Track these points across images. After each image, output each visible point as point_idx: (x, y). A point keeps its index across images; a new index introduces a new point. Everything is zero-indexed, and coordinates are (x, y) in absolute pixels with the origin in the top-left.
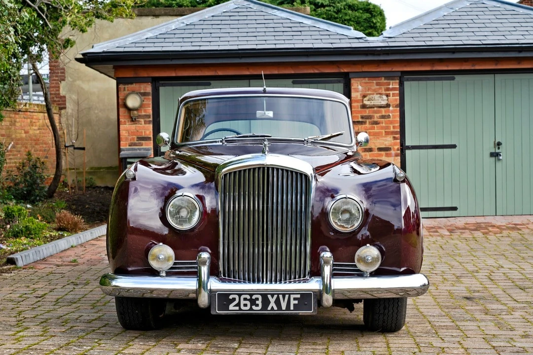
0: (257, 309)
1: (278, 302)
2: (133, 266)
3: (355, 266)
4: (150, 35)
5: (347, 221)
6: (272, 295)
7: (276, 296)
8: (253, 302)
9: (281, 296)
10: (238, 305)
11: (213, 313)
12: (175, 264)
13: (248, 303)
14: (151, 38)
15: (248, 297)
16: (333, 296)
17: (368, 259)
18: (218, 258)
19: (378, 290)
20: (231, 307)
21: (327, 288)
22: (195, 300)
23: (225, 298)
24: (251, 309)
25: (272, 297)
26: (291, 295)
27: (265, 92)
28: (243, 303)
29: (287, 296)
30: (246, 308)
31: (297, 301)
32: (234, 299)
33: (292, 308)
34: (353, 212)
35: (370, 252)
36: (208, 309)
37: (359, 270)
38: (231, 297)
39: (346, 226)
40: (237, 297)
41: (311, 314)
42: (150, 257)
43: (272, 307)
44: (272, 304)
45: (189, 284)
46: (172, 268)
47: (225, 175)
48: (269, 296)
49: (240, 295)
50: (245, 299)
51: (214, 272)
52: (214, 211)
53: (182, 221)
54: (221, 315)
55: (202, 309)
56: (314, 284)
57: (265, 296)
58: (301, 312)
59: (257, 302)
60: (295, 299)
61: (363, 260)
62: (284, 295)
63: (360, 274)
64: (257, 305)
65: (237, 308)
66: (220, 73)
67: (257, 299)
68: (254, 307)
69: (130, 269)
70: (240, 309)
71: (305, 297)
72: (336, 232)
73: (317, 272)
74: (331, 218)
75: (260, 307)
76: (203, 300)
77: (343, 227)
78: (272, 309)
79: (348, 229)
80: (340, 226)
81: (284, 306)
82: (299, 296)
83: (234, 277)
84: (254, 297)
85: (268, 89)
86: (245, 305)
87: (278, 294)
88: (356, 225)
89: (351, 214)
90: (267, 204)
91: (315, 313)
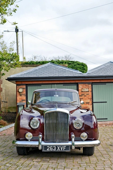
0: (55, 150)
1: (60, 148)
2: (21, 138)
3: (81, 138)
4: (25, 73)
5: (78, 126)
6: (59, 146)
7: (59, 147)
8: (53, 148)
9: (61, 147)
10: (49, 149)
11: (43, 151)
12: (32, 138)
13: (52, 148)
14: (26, 74)
15: (52, 147)
16: (75, 146)
18: (44, 136)
19: (87, 145)
21: (73, 144)
22: (38, 148)
23: (46, 147)
24: (53, 150)
27: (56, 90)
28: (51, 148)
30: (51, 150)
32: (48, 147)
33: (64, 150)
34: (80, 123)
35: (85, 134)
36: (42, 150)
37: (81, 139)
38: (47, 147)
40: (49, 147)
42: (26, 136)
44: (59, 149)
45: (36, 143)
46: (32, 139)
47: (46, 114)
48: (58, 147)
49: (50, 146)
50: (51, 147)
51: (43, 140)
52: (43, 123)
53: (34, 126)
54: (45, 152)
55: (40, 150)
56: (70, 143)
57: (56, 146)
58: (66, 151)
59: (54, 148)
60: (65, 147)
61: (83, 136)
62: (62, 146)
63: (82, 140)
65: (49, 150)
66: (44, 83)
67: (55, 147)
68: (54, 150)
69: (20, 139)
70: (50, 150)
71: (67, 147)
72: (75, 129)
73: (70, 140)
74: (74, 125)
76: (40, 148)
77: (77, 127)
78: (59, 150)
79: (79, 128)
80: (76, 127)
81: (62, 149)
82: (66, 146)
83: (48, 141)
84: (54, 147)
85: (57, 89)
86: (51, 149)
87: (60, 146)
88: (81, 127)
89: (79, 124)
90: (57, 121)
91: (70, 151)
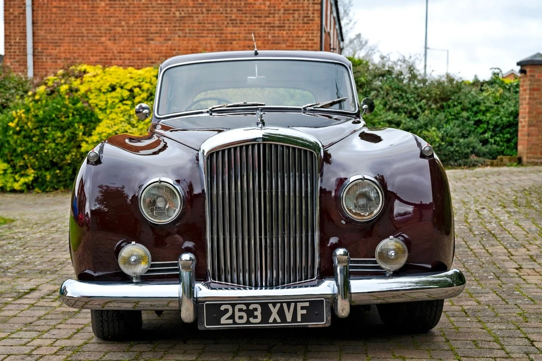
0: (256, 321)
1: (281, 313)
3: (375, 262)
5: (364, 208)
6: (274, 304)
7: (278, 305)
8: (251, 313)
9: (285, 305)
10: (232, 317)
11: (200, 328)
12: (152, 265)
13: (244, 315)
15: (244, 307)
16: (350, 301)
17: (391, 255)
20: (223, 320)
23: (214, 308)
24: (248, 322)
25: (274, 307)
26: (298, 304)
27: (255, 55)
28: (237, 314)
29: (293, 305)
30: (242, 321)
31: (306, 311)
32: (227, 311)
33: (299, 319)
34: (372, 195)
35: (394, 246)
37: (379, 267)
38: (222, 308)
39: (362, 214)
40: (230, 307)
41: (324, 326)
42: (120, 259)
43: (275, 318)
44: (275, 315)
45: (172, 290)
46: (149, 271)
47: (212, 154)
48: (271, 306)
49: (233, 305)
50: (240, 310)
54: (211, 330)
56: (326, 288)
57: (265, 305)
58: (311, 324)
59: (256, 313)
60: (302, 308)
61: (384, 256)
62: (289, 304)
63: (382, 273)
64: (256, 317)
65: (231, 321)
67: (256, 309)
68: (251, 320)
70: (235, 323)
71: (315, 305)
72: (349, 221)
73: (327, 272)
74: (345, 204)
75: (259, 320)
76: (187, 314)
77: (359, 215)
78: (275, 320)
79: (366, 218)
80: (356, 214)
81: (289, 317)
82: (307, 304)
83: (226, 281)
84: (251, 307)
85: (260, 52)
86: (241, 317)
87: (281, 303)
88: (375, 212)
89: (369, 199)
90: (265, 188)
91: (328, 325)
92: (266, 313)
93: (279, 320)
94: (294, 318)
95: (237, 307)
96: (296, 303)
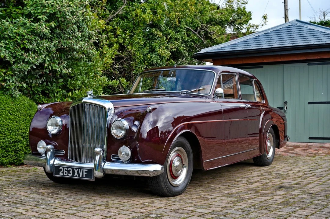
1: (78, 173)
3: (118, 156)
6: (76, 169)
7: (77, 169)
9: (79, 170)
10: (63, 172)
13: (66, 172)
15: (67, 169)
16: (104, 172)
20: (60, 174)
21: (98, 166)
23: (58, 169)
24: (68, 175)
26: (84, 170)
28: (65, 171)
29: (82, 170)
30: (66, 174)
31: (86, 173)
32: (61, 170)
33: (84, 177)
38: (60, 168)
39: (118, 136)
40: (62, 168)
41: (92, 180)
44: (76, 174)
48: (75, 169)
49: (63, 168)
50: (65, 170)
54: (56, 177)
57: (73, 169)
58: (88, 179)
59: (70, 172)
62: (81, 169)
64: (70, 174)
65: (62, 174)
67: (70, 170)
70: (64, 175)
71: (90, 172)
76: (47, 169)
82: (87, 170)
84: (69, 169)
87: (78, 169)
91: (94, 180)
92: (74, 172)
93: (77, 176)
94: (82, 175)
95: (65, 168)
96: (83, 169)
